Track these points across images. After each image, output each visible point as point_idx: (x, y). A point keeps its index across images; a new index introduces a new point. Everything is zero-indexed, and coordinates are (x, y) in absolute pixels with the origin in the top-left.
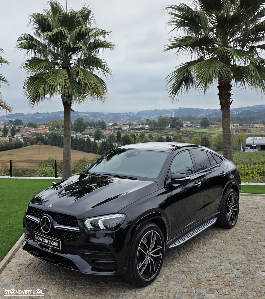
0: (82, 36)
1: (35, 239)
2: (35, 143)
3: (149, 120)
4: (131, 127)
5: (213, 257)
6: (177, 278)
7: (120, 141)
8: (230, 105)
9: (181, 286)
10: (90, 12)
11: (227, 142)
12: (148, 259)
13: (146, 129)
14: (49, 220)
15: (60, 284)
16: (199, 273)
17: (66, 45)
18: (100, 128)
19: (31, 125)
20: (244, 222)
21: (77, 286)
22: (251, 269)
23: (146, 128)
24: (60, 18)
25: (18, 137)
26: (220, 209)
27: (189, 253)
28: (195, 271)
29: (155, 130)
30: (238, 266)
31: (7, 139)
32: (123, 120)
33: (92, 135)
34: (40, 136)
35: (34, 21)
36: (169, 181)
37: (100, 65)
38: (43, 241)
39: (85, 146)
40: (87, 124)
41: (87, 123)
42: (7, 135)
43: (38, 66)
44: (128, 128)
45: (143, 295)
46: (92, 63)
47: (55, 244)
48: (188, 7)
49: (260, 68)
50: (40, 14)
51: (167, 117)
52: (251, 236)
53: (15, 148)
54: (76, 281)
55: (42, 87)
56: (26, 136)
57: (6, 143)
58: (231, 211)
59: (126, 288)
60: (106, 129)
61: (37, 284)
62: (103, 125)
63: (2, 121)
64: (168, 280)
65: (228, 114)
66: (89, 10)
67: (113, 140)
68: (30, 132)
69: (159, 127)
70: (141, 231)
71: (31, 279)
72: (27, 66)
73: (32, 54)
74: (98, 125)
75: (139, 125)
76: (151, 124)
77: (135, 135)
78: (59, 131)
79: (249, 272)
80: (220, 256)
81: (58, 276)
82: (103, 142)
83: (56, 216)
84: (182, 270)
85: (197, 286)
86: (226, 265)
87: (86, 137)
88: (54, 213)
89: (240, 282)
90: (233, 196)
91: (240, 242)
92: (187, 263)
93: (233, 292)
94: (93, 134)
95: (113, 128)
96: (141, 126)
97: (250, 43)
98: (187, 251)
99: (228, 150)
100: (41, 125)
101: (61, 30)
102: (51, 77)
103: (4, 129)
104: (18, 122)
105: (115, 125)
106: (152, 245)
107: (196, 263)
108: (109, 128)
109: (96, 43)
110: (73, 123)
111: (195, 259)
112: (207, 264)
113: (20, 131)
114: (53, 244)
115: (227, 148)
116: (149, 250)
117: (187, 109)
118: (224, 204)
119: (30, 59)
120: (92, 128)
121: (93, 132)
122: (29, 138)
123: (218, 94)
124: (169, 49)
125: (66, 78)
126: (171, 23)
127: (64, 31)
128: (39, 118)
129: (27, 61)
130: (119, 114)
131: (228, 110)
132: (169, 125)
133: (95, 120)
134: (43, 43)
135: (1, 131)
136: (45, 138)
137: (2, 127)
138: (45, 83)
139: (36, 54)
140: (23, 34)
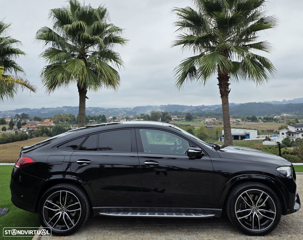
0: (99, 30)
2: (40, 135)
8: (229, 93)
10: (106, 10)
17: (85, 37)
18: (101, 121)
19: (37, 119)
24: (80, 13)
25: (24, 130)
31: (13, 132)
32: (121, 114)
34: (45, 129)
35: (54, 15)
40: (89, 118)
41: (89, 116)
42: (13, 128)
43: (57, 55)
46: (107, 55)
48: (193, 10)
50: (61, 9)
51: (158, 112)
53: (20, 140)
55: (61, 75)
56: (31, 129)
57: (12, 135)
60: (106, 122)
62: (104, 119)
63: (9, 115)
66: (105, 8)
68: (36, 125)
72: (46, 55)
73: (50, 45)
74: (99, 118)
76: (145, 117)
78: (63, 124)
99: (228, 133)
100: (46, 119)
101: (80, 24)
102: (70, 66)
103: (10, 122)
104: (24, 116)
105: (114, 118)
108: (109, 121)
109: (112, 38)
113: (26, 124)
115: (228, 131)
117: (174, 105)
119: (48, 49)
120: (93, 122)
122: (34, 131)
123: (218, 84)
124: (176, 45)
125: (83, 67)
126: (177, 24)
127: (83, 25)
128: (44, 113)
129: (46, 51)
130: (118, 109)
131: (227, 98)
132: (160, 119)
133: (96, 114)
134: (62, 36)
135: (8, 124)
136: (49, 130)
137: (8, 120)
138: (63, 71)
139: (54, 46)
140: (43, 27)
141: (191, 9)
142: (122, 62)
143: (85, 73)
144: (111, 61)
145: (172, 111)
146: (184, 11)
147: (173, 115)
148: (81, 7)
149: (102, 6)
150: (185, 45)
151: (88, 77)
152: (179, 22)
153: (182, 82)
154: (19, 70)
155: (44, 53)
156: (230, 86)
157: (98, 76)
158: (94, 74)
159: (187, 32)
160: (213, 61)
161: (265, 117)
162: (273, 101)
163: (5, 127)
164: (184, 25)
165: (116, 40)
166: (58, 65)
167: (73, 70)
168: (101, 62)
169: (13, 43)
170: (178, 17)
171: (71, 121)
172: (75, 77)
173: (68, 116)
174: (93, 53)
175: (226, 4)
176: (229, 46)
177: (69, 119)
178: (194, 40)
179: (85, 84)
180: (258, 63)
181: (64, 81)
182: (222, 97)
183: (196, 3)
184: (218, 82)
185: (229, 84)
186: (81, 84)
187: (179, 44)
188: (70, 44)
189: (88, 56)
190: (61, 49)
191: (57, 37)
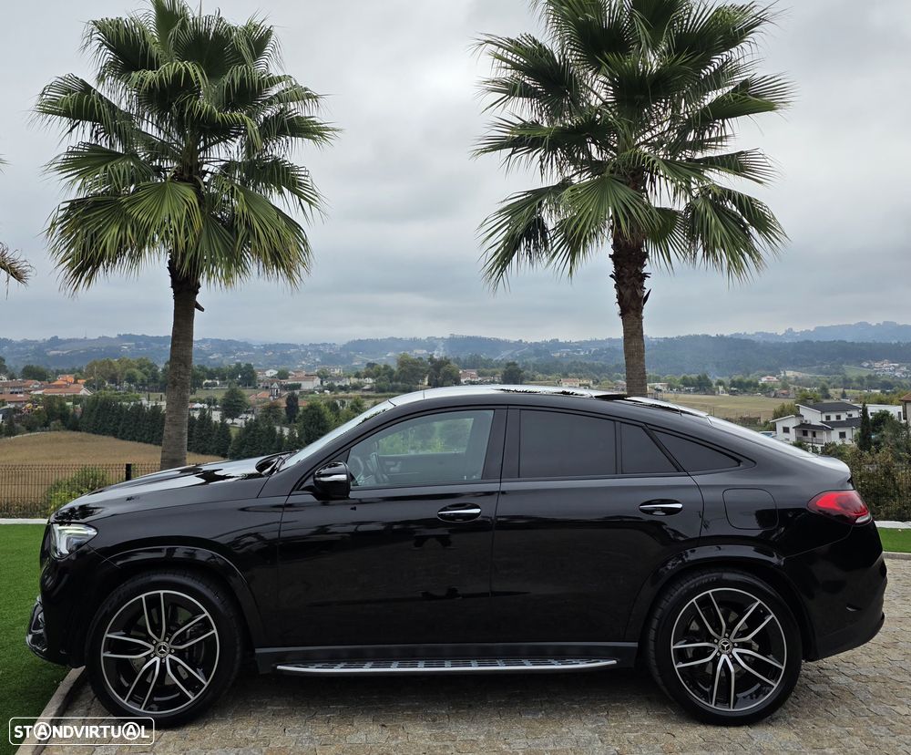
0: (247, 94)
2: (41, 427)
3: (374, 364)
4: (325, 384)
7: (295, 422)
8: (644, 304)
10: (269, 33)
13: (365, 388)
17: (201, 112)
18: (239, 384)
19: (32, 373)
23: (367, 387)
24: (184, 39)
29: (388, 391)
32: (304, 363)
33: (215, 403)
34: (57, 406)
35: (99, 39)
37: (293, 181)
39: (194, 434)
40: (201, 373)
41: (202, 368)
43: (106, 168)
44: (318, 386)
46: (268, 173)
48: (541, 46)
50: (123, 20)
51: (420, 358)
56: (12, 406)
60: (255, 388)
62: (248, 377)
65: (638, 328)
66: (268, 27)
67: (274, 417)
68: (27, 392)
69: (399, 383)
72: (68, 166)
73: (84, 133)
74: (233, 376)
75: (349, 377)
76: (378, 374)
77: (336, 405)
78: (116, 390)
82: (246, 423)
87: (196, 409)
94: (218, 401)
95: (275, 385)
96: (354, 380)
100: (63, 373)
101: (186, 69)
102: (146, 202)
105: (283, 375)
108: (266, 385)
109: (286, 119)
110: (160, 370)
117: (469, 339)
119: (78, 148)
120: (215, 385)
121: (219, 394)
122: (21, 412)
123: (611, 276)
124: (486, 152)
125: (191, 206)
126: (491, 86)
127: (196, 75)
128: (58, 355)
129: (69, 153)
130: (295, 346)
131: (640, 318)
132: (427, 379)
133: (224, 362)
134: (123, 107)
136: (72, 410)
138: (123, 219)
139: (96, 137)
140: (62, 75)
141: (535, 41)
142: (316, 198)
143: (197, 228)
144: (281, 192)
145: (464, 356)
146: (515, 46)
147: (465, 367)
148: (190, 16)
149: (257, 21)
150: (513, 152)
152: (496, 82)
153: (504, 266)
155: (62, 157)
156: (647, 283)
157: (239, 240)
158: (226, 232)
159: (523, 111)
160: (600, 203)
161: (736, 378)
162: (757, 333)
164: (511, 90)
165: (301, 128)
166: (106, 198)
167: (156, 215)
168: (247, 194)
170: (495, 66)
171: (143, 380)
172: (163, 239)
173: (132, 366)
174: (223, 167)
175: (642, 31)
176: (649, 158)
177: (139, 375)
178: (543, 138)
179: (195, 263)
180: (733, 215)
181: (127, 253)
182: (622, 314)
183: (549, 26)
184: (613, 269)
185: (645, 275)
186: (182, 261)
187: (495, 148)
188: (150, 132)
189: (208, 175)
190: (119, 149)
191: (106, 110)
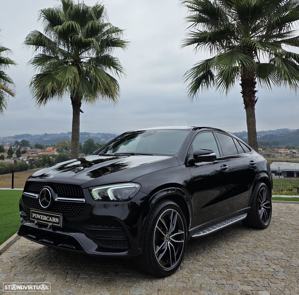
0: (95, 31)
1: (32, 218)
2: (42, 166)
5: (244, 253)
6: (203, 271)
8: (255, 103)
9: (208, 278)
10: (103, 8)
11: (253, 144)
12: (167, 244)
14: (50, 192)
15: (60, 273)
16: (230, 267)
17: (77, 39)
19: (38, 146)
20: (279, 224)
21: (81, 276)
22: (292, 264)
24: (72, 13)
25: (24, 159)
26: (250, 204)
27: (216, 249)
28: (224, 265)
30: (277, 262)
31: (11, 161)
34: (47, 158)
35: (44, 16)
36: (191, 158)
37: (113, 63)
38: (41, 219)
40: (98, 146)
41: (98, 144)
42: (12, 157)
45: (162, 285)
47: (56, 220)
49: (287, 61)
50: (51, 8)
52: (288, 236)
53: (19, 171)
54: (79, 272)
55: (50, 84)
56: (32, 158)
57: (10, 165)
58: (262, 208)
59: (141, 279)
61: (32, 274)
63: (8, 142)
64: (192, 272)
65: (253, 113)
66: (102, 6)
68: (37, 153)
70: (159, 207)
71: (26, 270)
72: (35, 62)
73: (40, 50)
78: (67, 153)
79: (290, 267)
80: (253, 252)
81: (58, 267)
83: (58, 187)
84: (209, 264)
85: (228, 278)
86: (261, 260)
88: (55, 184)
89: (281, 275)
90: (265, 191)
91: (276, 240)
92: (214, 257)
93: (274, 284)
97: (274, 39)
98: (213, 248)
100: (49, 146)
101: (72, 24)
102: (60, 73)
103: (9, 150)
104: (25, 143)
106: (172, 228)
107: (226, 258)
109: (109, 40)
110: (83, 145)
111: (224, 254)
112: (238, 259)
113: (26, 153)
114: (53, 221)
116: (169, 233)
118: (255, 198)
119: (38, 56)
122: (35, 161)
123: (241, 92)
125: (76, 74)
126: (189, 19)
127: (75, 25)
128: (47, 140)
129: (35, 58)
131: (254, 109)
133: (106, 142)
134: (53, 40)
135: (6, 152)
136: (52, 160)
137: (7, 148)
138: (53, 80)
139: (45, 52)
140: (32, 31)
142: (122, 69)
143: (78, 82)
144: (110, 68)
148: (74, 4)
149: (99, 4)
150: (198, 45)
151: (81, 86)
152: (191, 17)
153: (196, 91)
154: (9, 81)
155: (33, 59)
156: (256, 94)
157: (93, 85)
158: (89, 83)
159: (202, 28)
163: (3, 155)
164: (197, 20)
166: (47, 73)
167: (64, 78)
169: (2, 51)
180: (291, 63)
182: (246, 108)
184: (242, 90)
185: (256, 91)
187: (191, 43)
188: (62, 49)
189: (83, 63)
191: (47, 41)
